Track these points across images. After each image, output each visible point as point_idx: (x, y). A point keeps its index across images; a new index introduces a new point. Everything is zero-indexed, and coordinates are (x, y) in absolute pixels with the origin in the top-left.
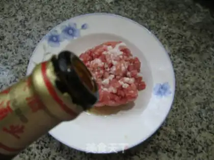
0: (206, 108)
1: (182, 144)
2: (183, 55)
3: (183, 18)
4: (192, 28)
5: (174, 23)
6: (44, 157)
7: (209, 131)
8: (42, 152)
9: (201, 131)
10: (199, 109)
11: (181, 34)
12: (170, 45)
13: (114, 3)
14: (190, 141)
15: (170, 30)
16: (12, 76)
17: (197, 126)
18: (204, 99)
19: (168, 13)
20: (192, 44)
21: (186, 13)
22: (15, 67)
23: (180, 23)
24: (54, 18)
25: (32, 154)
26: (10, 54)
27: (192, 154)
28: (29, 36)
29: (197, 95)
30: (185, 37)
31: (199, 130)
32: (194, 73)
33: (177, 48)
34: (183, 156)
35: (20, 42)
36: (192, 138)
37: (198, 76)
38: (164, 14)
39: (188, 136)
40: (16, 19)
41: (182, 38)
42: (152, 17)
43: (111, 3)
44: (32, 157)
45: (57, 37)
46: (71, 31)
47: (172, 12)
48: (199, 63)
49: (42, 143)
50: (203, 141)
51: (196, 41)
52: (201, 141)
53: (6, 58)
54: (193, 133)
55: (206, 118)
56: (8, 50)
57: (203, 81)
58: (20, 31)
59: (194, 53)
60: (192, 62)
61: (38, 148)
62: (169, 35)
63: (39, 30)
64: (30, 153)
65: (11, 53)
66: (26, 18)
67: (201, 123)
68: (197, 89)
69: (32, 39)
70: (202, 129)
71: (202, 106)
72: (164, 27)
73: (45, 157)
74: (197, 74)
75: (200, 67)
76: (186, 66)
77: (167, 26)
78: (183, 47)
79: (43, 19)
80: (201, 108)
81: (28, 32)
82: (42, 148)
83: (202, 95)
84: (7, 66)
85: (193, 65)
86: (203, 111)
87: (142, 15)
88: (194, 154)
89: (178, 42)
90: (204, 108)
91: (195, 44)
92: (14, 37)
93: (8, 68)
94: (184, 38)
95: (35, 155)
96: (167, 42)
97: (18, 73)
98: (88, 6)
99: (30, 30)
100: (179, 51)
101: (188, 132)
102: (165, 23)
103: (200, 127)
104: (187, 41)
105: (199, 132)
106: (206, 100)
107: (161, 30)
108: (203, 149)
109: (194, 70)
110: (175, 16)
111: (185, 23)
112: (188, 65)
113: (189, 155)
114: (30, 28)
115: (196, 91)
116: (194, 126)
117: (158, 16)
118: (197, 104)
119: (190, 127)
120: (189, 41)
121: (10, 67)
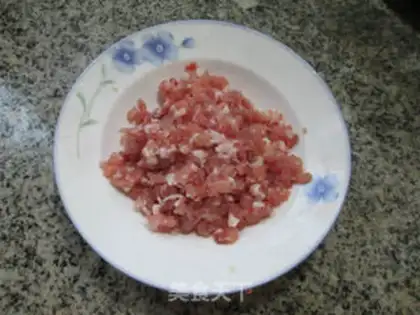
0: (411, 243)
1: (348, 307)
2: (377, 128)
3: (386, 58)
4: (402, 79)
5: (367, 64)
6: (64, 283)
7: (411, 290)
8: (62, 271)
9: (392, 288)
10: (395, 243)
11: (378, 87)
12: (354, 106)
13: (254, 11)
14: (366, 304)
15: (359, 76)
16: (35, 116)
17: (385, 276)
18: (409, 224)
19: (358, 45)
20: (398, 110)
21: (395, 50)
22: (44, 102)
23: (381, 66)
24: (135, 22)
25: (43, 273)
26: (39, 75)
28: (81, 48)
29: (394, 212)
30: (387, 95)
31: (389, 285)
32: (394, 167)
33: (367, 113)
35: (62, 57)
36: (372, 298)
37: (402, 176)
38: (351, 44)
39: (363, 293)
40: (64, 15)
41: (380, 95)
42: (326, 46)
43: (250, 10)
44: (44, 276)
45: (132, 54)
46: (160, 48)
47: (366, 42)
48: (407, 148)
49: (65, 254)
50: (394, 308)
51: (408, 106)
52: (389, 309)
53: (31, 82)
54: (376, 289)
55: (407, 262)
56: (38, 68)
57: (411, 187)
58: (65, 36)
59: (400, 128)
60: (392, 146)
61: (56, 262)
62: (353, 87)
63: (103, 40)
64: (40, 269)
65: (43, 73)
66: (82, 14)
67: (394, 272)
68: (397, 200)
69: (85, 54)
70: (396, 285)
71: (402, 237)
72: (345, 70)
73: (67, 284)
74: (400, 170)
75: (408, 157)
76: (379, 152)
77: (353, 69)
78: (378, 114)
79: (114, 21)
80: (399, 239)
81: (81, 40)
82: (64, 264)
83: (404, 215)
84: (29, 97)
85: (394, 152)
86: (403, 247)
87: (306, 39)
89: (371, 102)
90: (406, 241)
91: (405, 112)
92: (53, 45)
93: (30, 101)
94: (383, 95)
95: (49, 276)
96: (347, 97)
97: (48, 112)
98: (203, 9)
99: (86, 37)
100: (370, 120)
101: (364, 285)
102: (349, 62)
103: (391, 278)
104: (389, 104)
105: (388, 289)
106: (413, 226)
107: (339, 75)
109: (395, 162)
110: (372, 52)
111: (390, 67)
112: (385, 151)
114: (86, 34)
115: (396, 205)
116: (378, 275)
117: (338, 48)
118: (391, 230)
119: (370, 275)
120: (392, 104)
121: (34, 99)
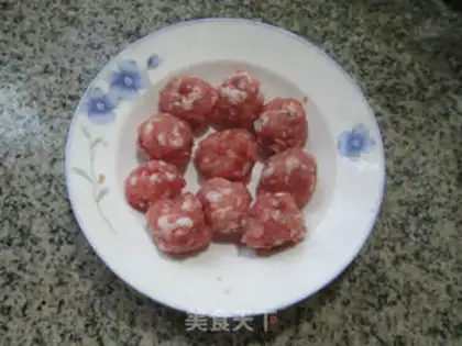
0: (421, 215)
1: (354, 281)
2: (388, 98)
3: (400, 25)
4: (416, 47)
5: (378, 31)
6: (61, 261)
7: (420, 263)
8: (58, 250)
9: (400, 260)
10: (404, 215)
11: (391, 55)
12: (363, 75)
14: (373, 278)
15: (368, 44)
16: (25, 93)
17: (393, 249)
18: (419, 196)
19: (370, 11)
20: (410, 78)
21: (408, 16)
22: (34, 78)
23: (392, 34)
25: (38, 252)
26: (29, 50)
27: (373, 306)
28: (72, 22)
29: (404, 185)
30: (399, 64)
31: (397, 258)
32: (404, 138)
33: (377, 83)
34: (352, 304)
35: (52, 31)
36: (380, 271)
37: (413, 147)
38: (362, 11)
39: (369, 266)
41: (391, 64)
42: (334, 15)
44: (38, 256)
47: (378, 10)
48: (419, 120)
49: (61, 232)
50: (401, 281)
51: (420, 74)
52: (396, 282)
53: (20, 58)
54: (383, 261)
55: (416, 235)
56: (26, 43)
57: (423, 159)
58: (56, 9)
59: (411, 98)
60: (404, 117)
61: (52, 241)
62: (363, 56)
63: (95, 11)
64: (35, 248)
65: (31, 49)
67: (403, 244)
68: (407, 172)
69: (77, 27)
70: (404, 258)
71: (412, 210)
72: (356, 38)
73: (65, 263)
74: (411, 141)
75: (420, 128)
76: (389, 124)
77: (363, 37)
78: (390, 83)
80: (408, 211)
81: (72, 13)
82: (61, 242)
83: (414, 187)
84: (19, 74)
85: (404, 123)
86: (413, 221)
87: (313, 6)
88: (377, 305)
89: (382, 71)
90: (416, 214)
91: (418, 80)
92: (41, 19)
93: (20, 78)
94: (395, 65)
95: (44, 254)
96: (357, 68)
97: (38, 90)
99: (76, 10)
101: (371, 258)
102: (360, 30)
103: (399, 251)
104: (397, 74)
105: (396, 262)
106: (424, 199)
107: (347, 44)
108: (399, 297)
109: (405, 133)
110: (383, 19)
111: (403, 35)
112: (396, 122)
113: (365, 305)
114: (78, 6)
115: (405, 178)
116: (385, 248)
117: (347, 16)
118: (400, 203)
119: (377, 248)
120: (405, 74)
121: (24, 76)
